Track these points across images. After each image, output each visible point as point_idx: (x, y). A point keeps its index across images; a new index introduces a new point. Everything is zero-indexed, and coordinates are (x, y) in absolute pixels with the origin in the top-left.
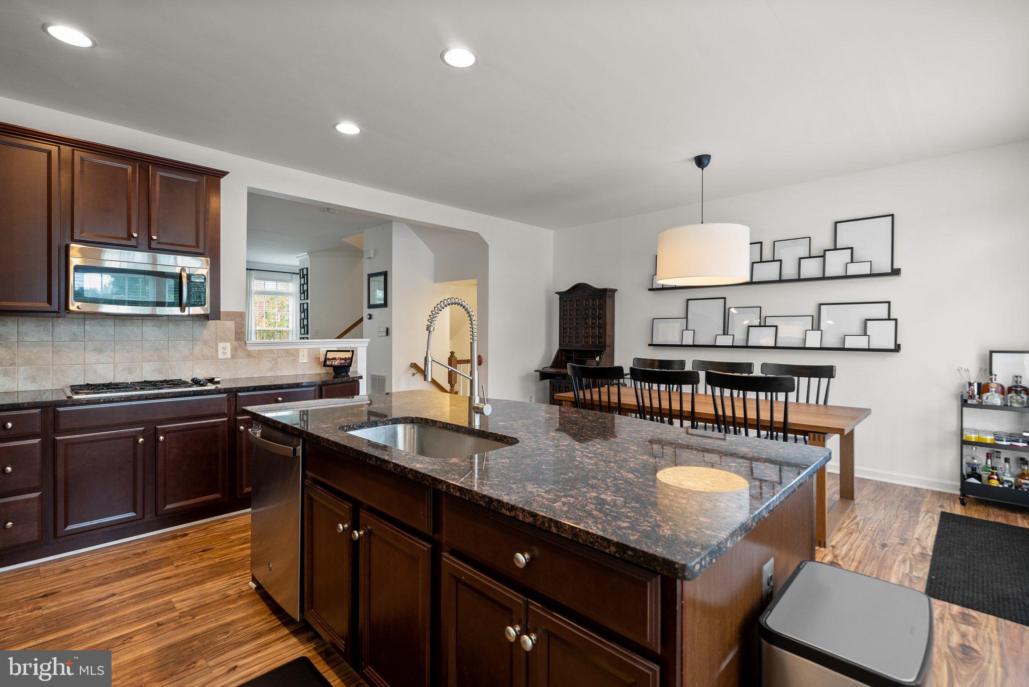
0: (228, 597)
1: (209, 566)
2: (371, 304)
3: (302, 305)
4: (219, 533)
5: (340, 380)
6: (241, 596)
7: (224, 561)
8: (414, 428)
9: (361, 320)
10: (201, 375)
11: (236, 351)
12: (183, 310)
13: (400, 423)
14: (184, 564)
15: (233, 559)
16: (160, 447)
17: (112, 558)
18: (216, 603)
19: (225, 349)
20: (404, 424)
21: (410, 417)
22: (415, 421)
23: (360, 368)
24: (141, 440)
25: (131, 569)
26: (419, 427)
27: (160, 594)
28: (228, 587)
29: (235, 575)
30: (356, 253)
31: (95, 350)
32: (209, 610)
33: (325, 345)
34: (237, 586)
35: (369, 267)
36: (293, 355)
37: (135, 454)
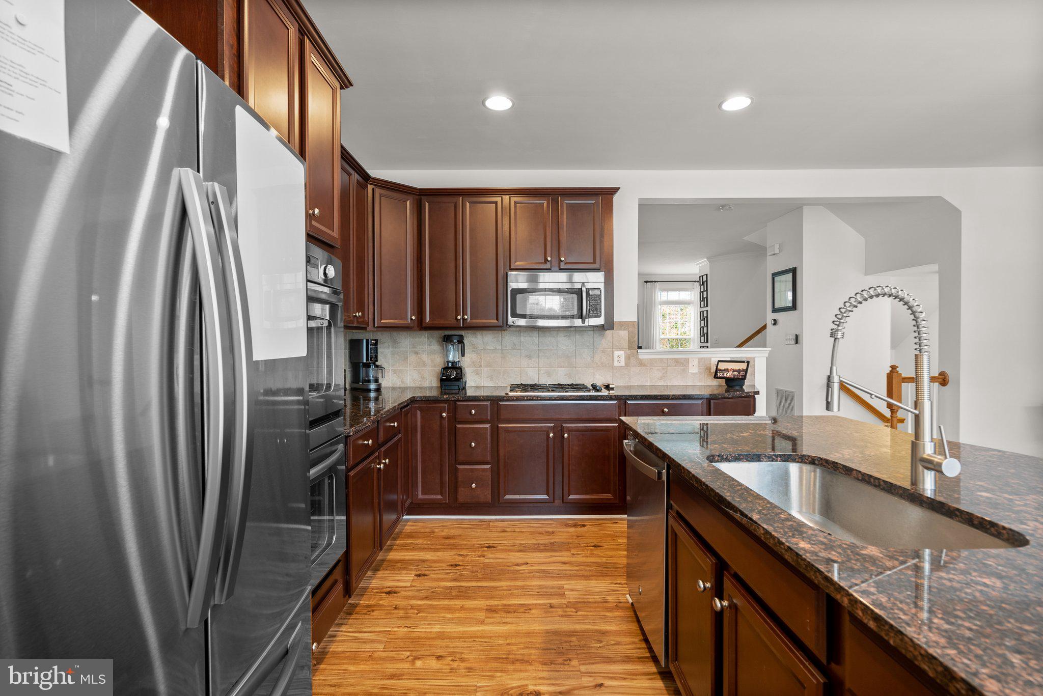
0: (606, 602)
1: (596, 563)
2: (775, 307)
3: (702, 313)
4: (609, 532)
5: (731, 394)
6: (618, 606)
7: (609, 563)
8: (815, 471)
9: (764, 327)
10: (600, 383)
11: (629, 360)
12: (583, 322)
13: (794, 461)
14: (579, 554)
15: (618, 564)
16: (565, 443)
17: (532, 530)
18: (596, 605)
19: (620, 357)
20: (801, 464)
21: (809, 456)
22: (817, 462)
23: (758, 381)
24: (551, 435)
25: (542, 544)
26: (823, 472)
27: (557, 577)
28: (608, 592)
29: (616, 582)
30: (759, 251)
31: (526, 356)
32: (589, 609)
33: (715, 355)
34: (616, 594)
35: (774, 265)
36: (682, 364)
37: (548, 446)
